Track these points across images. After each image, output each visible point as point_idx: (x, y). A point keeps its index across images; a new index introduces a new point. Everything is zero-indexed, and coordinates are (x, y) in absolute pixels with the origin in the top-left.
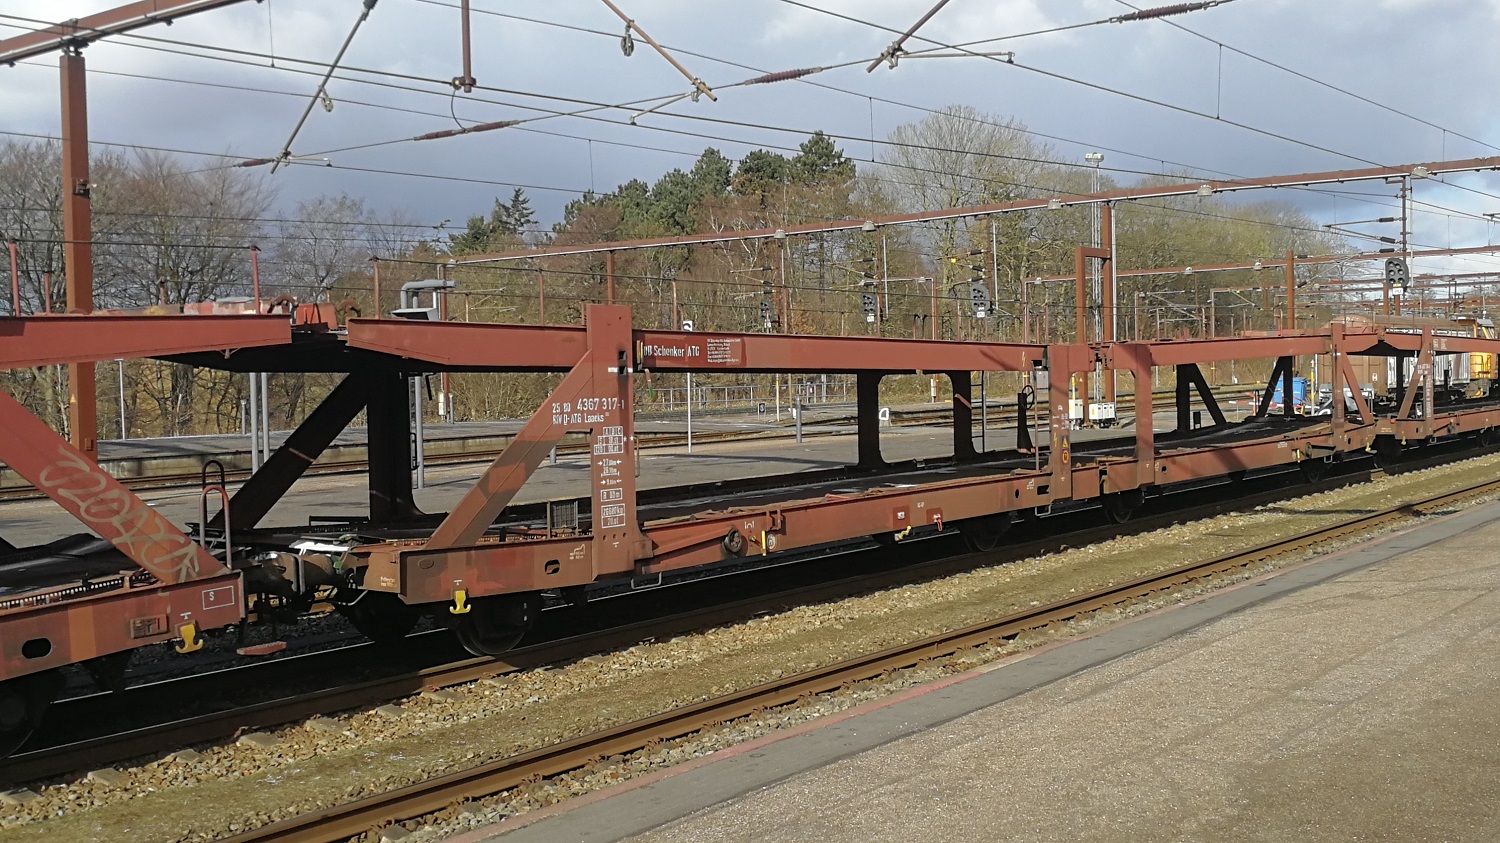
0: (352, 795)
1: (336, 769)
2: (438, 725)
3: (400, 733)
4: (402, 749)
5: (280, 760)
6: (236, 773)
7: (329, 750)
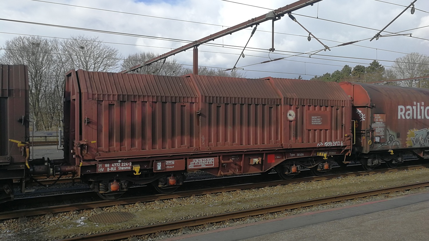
0: (225, 212)
1: (225, 205)
2: (251, 197)
3: (242, 198)
4: (241, 202)
5: (214, 201)
6: (204, 203)
7: (225, 200)
